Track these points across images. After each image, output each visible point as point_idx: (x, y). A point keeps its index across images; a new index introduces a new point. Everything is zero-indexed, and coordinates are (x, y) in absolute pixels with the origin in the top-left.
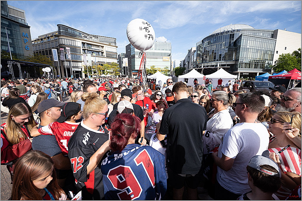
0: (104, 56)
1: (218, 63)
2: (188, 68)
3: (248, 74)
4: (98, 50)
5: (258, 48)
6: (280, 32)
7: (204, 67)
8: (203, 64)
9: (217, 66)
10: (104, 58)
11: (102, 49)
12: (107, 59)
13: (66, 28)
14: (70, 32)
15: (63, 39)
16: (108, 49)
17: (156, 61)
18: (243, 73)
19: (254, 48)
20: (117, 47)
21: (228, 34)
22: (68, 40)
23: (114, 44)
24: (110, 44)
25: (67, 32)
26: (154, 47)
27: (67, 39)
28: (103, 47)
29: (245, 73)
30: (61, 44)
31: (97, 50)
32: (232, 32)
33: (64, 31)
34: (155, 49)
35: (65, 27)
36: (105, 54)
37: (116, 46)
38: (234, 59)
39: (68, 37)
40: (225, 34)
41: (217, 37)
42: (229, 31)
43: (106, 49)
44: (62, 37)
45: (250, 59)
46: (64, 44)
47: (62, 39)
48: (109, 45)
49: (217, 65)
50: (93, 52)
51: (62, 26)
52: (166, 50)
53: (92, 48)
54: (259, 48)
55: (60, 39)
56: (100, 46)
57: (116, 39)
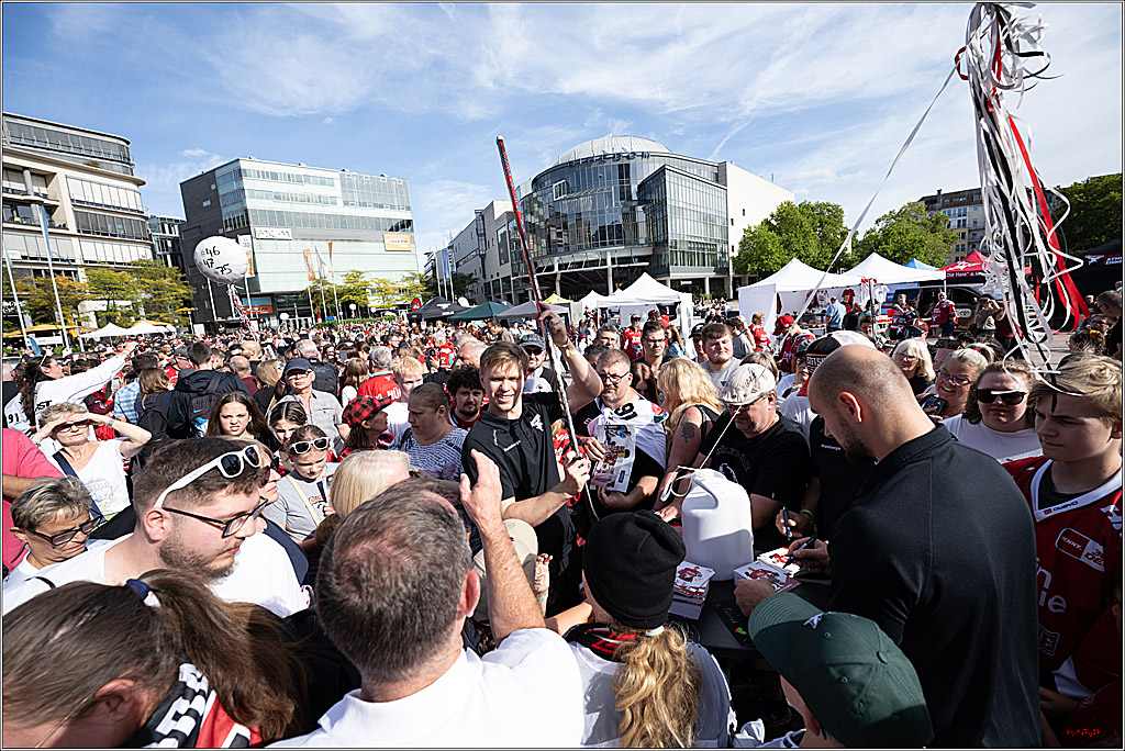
0: (64, 227)
1: (605, 252)
2: (484, 276)
4: (22, 192)
5: (699, 209)
6: (732, 171)
7: (560, 267)
8: (557, 258)
10: (62, 241)
11: (43, 190)
12: (88, 244)
16: (87, 193)
17: (357, 250)
18: (679, 280)
20: (140, 183)
21: (618, 162)
23: (118, 169)
24: (95, 164)
26: (341, 194)
28: (46, 178)
29: (685, 280)
31: (6, 190)
32: (628, 157)
34: (346, 203)
36: (68, 217)
37: (137, 177)
38: (642, 241)
41: (589, 170)
42: (619, 154)
43: (74, 188)
48: (92, 168)
49: (605, 260)
52: (393, 207)
54: (702, 210)
56: (27, 173)
57: (128, 143)
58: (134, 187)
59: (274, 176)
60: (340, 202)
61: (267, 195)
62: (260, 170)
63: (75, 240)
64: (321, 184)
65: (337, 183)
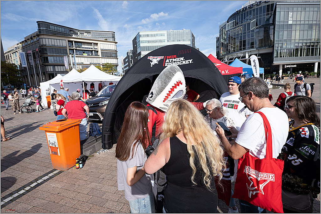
0: (99, 56)
3: (295, 66)
4: (91, 48)
5: (311, 23)
9: (245, 58)
10: (98, 59)
11: (96, 47)
12: (103, 59)
13: (48, 25)
14: (52, 29)
15: (44, 38)
16: (104, 47)
19: (302, 23)
21: (259, 6)
22: (50, 40)
23: (111, 40)
24: (106, 40)
25: (49, 29)
26: (167, 38)
27: (48, 39)
28: (97, 44)
29: (289, 65)
30: (42, 45)
31: (89, 48)
33: (45, 29)
34: (168, 41)
35: (46, 23)
36: (100, 53)
37: (116, 41)
39: (49, 35)
40: (256, 7)
41: (245, 13)
43: (101, 46)
44: (42, 37)
45: (297, 41)
46: (46, 45)
47: (42, 38)
48: (106, 41)
50: (84, 51)
51: (41, 22)
53: (83, 46)
54: (314, 22)
55: (40, 39)
56: (93, 44)
57: (114, 33)
58: (115, 44)
59: (148, 36)
60: (166, 41)
61: (146, 42)
62: (144, 34)
63: (101, 58)
64: (161, 36)
65: (166, 35)
